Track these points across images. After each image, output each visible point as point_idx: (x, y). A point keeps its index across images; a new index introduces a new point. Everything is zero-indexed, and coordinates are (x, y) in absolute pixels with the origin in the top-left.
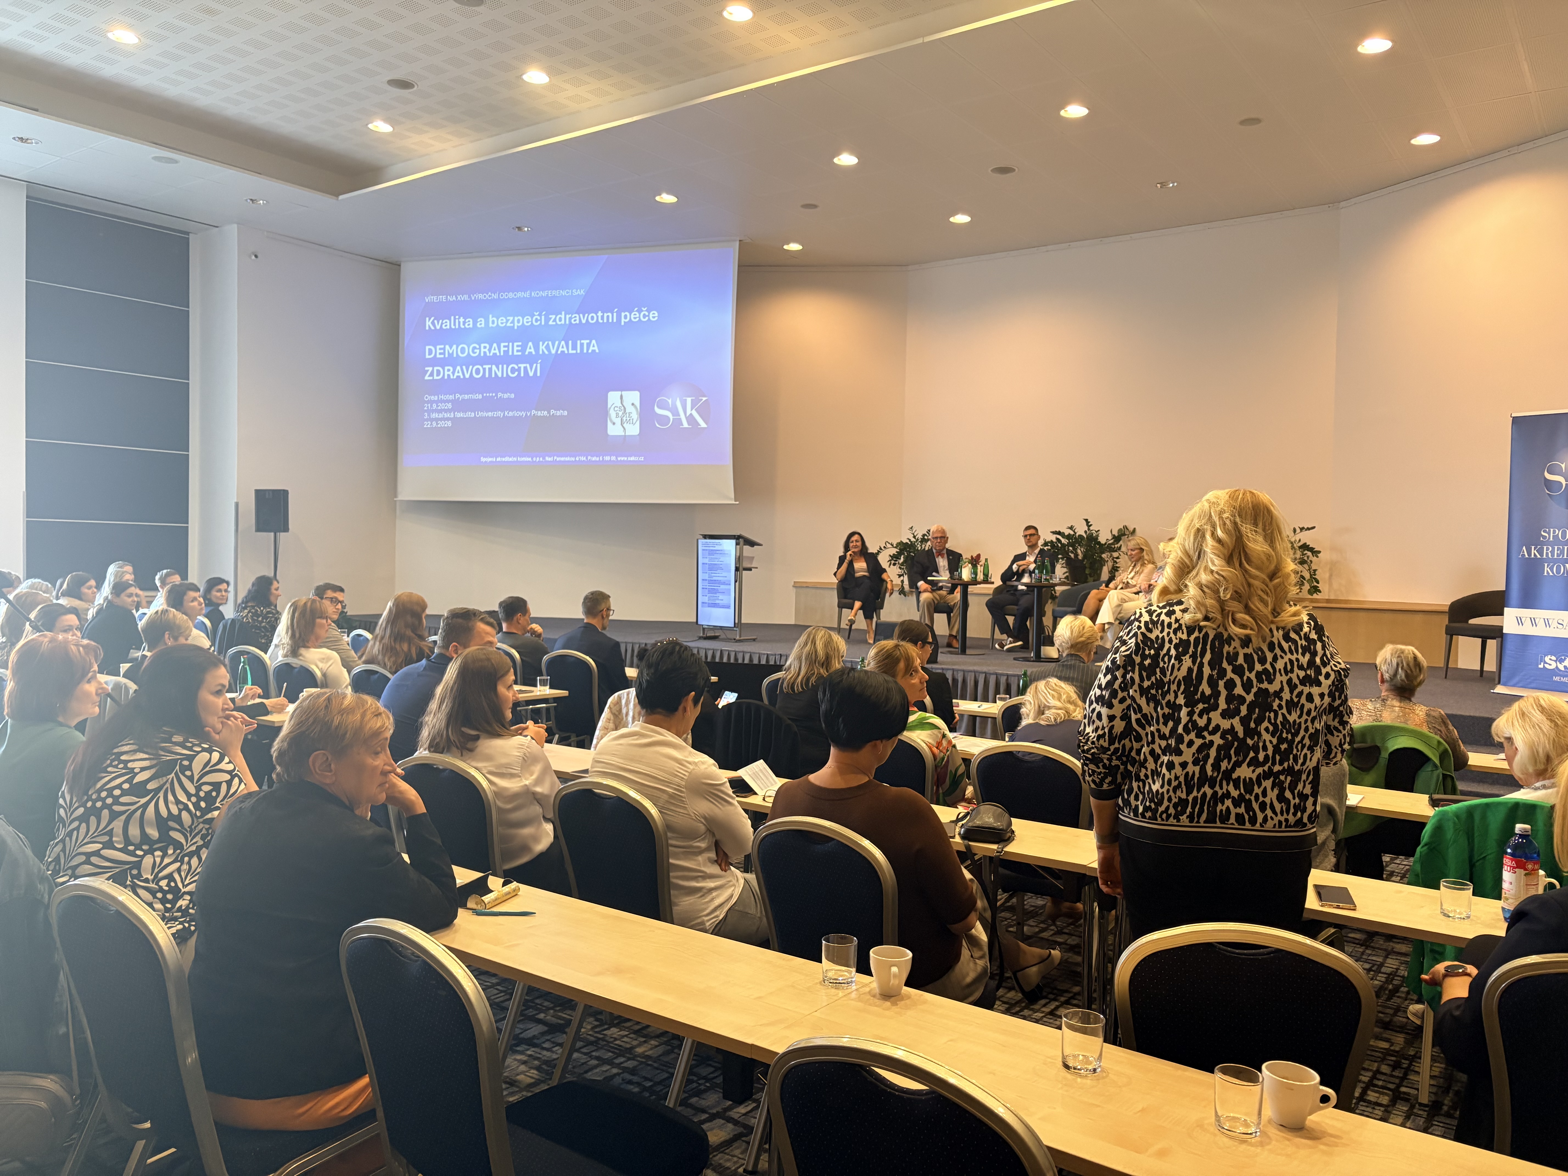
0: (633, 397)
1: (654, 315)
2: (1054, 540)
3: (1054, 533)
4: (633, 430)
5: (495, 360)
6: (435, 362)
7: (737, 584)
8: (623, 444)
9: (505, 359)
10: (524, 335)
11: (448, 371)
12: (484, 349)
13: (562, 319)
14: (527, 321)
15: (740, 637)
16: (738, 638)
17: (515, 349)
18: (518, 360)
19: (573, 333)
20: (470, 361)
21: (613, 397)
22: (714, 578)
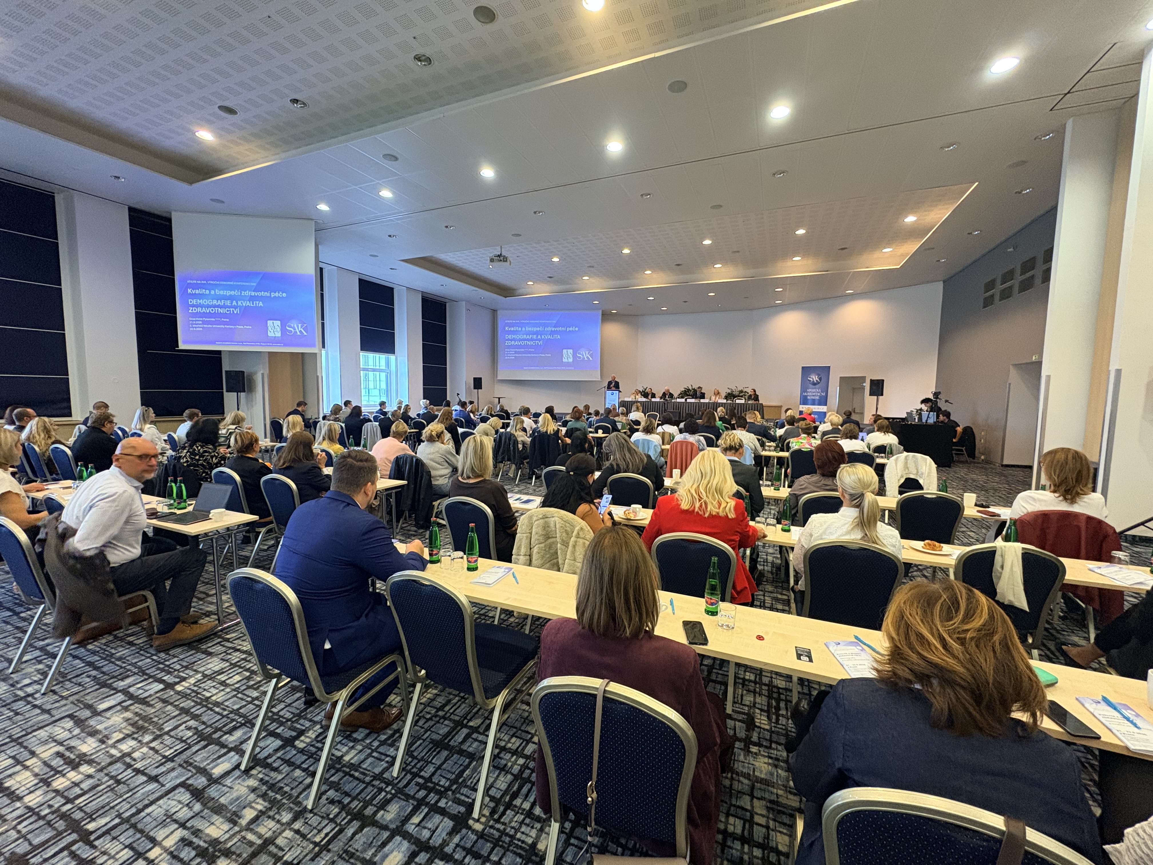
0: (570, 351)
1: (577, 329)
4: (571, 360)
5: (528, 340)
6: (508, 340)
8: (568, 364)
9: (532, 340)
10: (537, 333)
11: (513, 342)
12: (525, 336)
13: (549, 329)
14: (538, 329)
17: (535, 337)
18: (535, 340)
19: (552, 333)
20: (520, 340)
21: (565, 351)
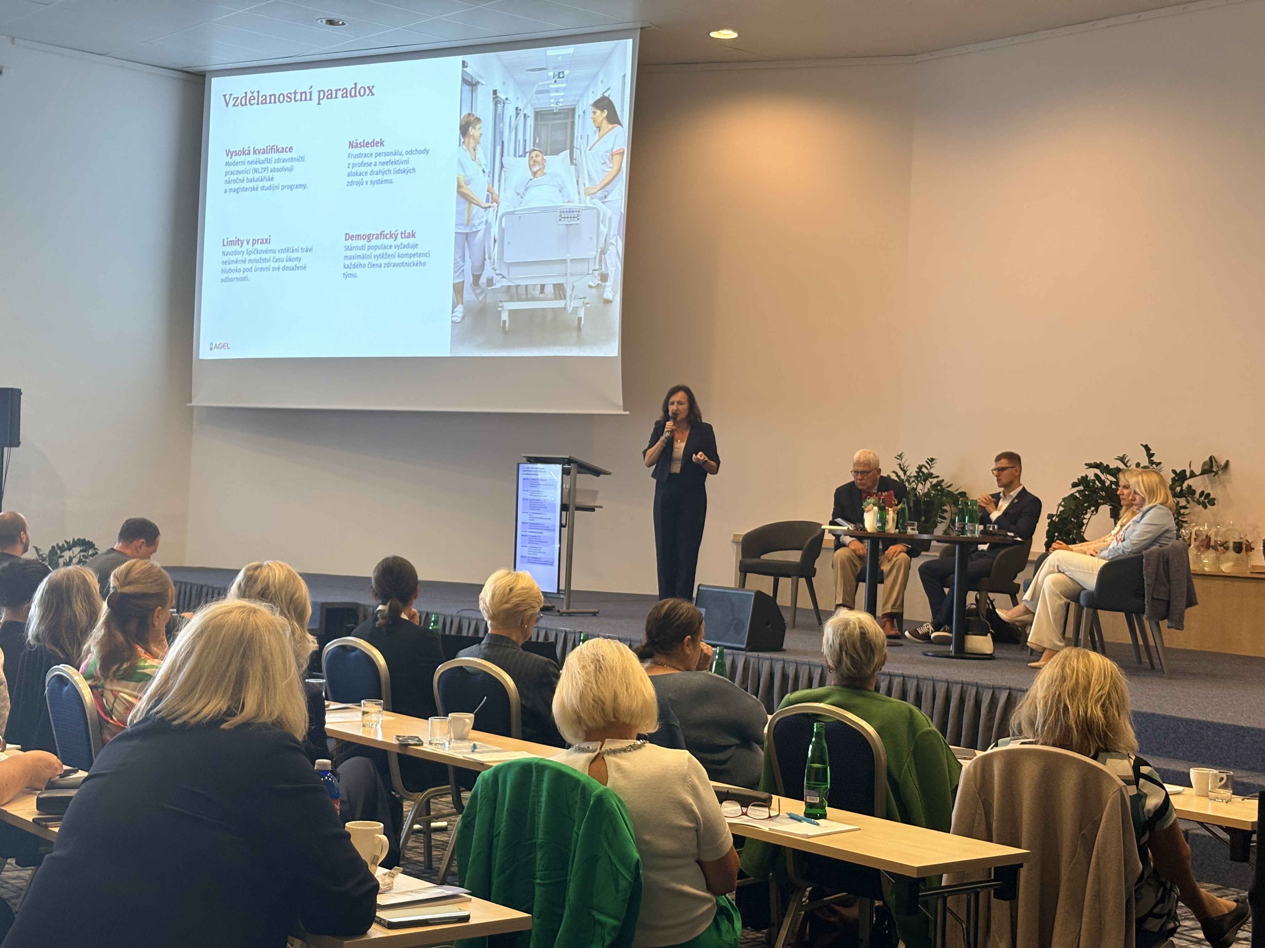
2: (1091, 477)
3: (1090, 466)
7: (565, 530)
15: (568, 608)
16: (564, 609)
22: (536, 521)
